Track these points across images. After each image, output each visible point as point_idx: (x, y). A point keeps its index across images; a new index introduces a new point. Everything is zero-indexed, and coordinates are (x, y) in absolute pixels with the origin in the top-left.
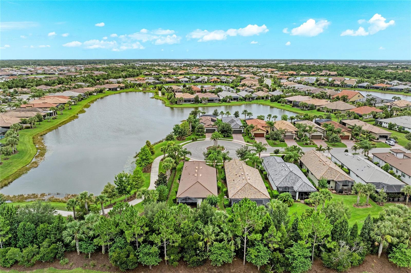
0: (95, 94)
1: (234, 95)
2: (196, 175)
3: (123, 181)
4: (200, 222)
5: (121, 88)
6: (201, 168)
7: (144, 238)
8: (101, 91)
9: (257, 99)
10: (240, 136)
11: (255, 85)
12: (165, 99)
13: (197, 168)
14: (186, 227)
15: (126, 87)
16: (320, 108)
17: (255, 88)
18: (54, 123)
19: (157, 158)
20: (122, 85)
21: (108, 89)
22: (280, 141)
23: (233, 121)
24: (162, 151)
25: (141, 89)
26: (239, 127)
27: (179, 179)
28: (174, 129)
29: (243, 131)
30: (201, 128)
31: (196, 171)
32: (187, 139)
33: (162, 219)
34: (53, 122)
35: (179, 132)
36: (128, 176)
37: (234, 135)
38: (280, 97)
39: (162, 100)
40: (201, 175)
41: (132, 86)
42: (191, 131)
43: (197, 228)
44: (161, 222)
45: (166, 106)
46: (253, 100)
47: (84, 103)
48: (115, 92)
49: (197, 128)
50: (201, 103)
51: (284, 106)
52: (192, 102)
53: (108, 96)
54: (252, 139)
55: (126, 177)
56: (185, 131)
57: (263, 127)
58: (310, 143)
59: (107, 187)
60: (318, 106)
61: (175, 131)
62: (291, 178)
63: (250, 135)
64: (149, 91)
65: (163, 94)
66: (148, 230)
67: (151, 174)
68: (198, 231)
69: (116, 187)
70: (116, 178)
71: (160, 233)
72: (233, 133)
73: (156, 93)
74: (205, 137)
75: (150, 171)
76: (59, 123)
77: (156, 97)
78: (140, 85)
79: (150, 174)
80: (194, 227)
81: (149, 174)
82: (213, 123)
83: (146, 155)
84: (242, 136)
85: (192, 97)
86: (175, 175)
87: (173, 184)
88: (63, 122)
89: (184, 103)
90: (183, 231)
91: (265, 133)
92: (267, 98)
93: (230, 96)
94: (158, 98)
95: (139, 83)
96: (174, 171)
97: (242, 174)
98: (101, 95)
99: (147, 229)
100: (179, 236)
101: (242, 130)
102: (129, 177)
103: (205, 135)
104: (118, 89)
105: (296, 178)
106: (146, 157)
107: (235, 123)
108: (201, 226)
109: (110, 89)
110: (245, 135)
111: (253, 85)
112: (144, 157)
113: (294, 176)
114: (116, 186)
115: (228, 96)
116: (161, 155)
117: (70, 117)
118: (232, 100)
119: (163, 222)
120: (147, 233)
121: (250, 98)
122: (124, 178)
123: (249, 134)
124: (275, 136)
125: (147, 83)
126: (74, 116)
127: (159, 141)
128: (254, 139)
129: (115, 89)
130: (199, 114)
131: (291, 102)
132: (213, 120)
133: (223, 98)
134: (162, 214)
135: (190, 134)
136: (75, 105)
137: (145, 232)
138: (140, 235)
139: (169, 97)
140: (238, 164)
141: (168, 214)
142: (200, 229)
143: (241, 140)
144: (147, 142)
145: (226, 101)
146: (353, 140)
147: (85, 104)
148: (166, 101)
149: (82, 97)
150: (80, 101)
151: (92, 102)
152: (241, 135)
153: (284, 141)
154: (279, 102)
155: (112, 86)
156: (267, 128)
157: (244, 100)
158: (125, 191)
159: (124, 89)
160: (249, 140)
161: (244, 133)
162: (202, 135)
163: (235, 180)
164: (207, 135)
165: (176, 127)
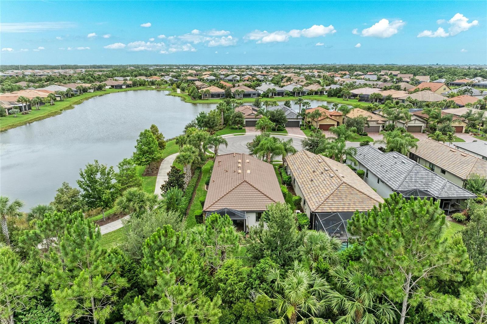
0: (92, 91)
1: (278, 89)
2: (240, 171)
3: (96, 182)
4: (271, 262)
5: (128, 86)
6: (248, 161)
7: (115, 308)
8: (100, 88)
9: (308, 94)
10: (298, 130)
11: (302, 81)
12: (186, 96)
13: (240, 161)
14: (232, 279)
15: (134, 84)
16: (399, 101)
17: (303, 84)
18: (22, 119)
19: (170, 156)
20: (129, 82)
21: (110, 87)
22: (360, 135)
23: (284, 110)
24: (177, 143)
25: (154, 87)
26: (295, 117)
27: (207, 184)
28: (197, 119)
29: (301, 123)
30: (238, 117)
31: (240, 165)
33: (164, 255)
34: (21, 117)
35: (205, 122)
36: (107, 171)
37: (287, 129)
38: (340, 90)
39: (181, 97)
40: (249, 171)
41: (142, 84)
42: (224, 124)
43: (262, 280)
44: (161, 263)
45: (186, 102)
46: (304, 95)
47: (74, 99)
48: (120, 90)
49: (233, 117)
50: (234, 98)
51: (348, 100)
52: (222, 97)
53: (109, 93)
54: (317, 132)
55: (103, 173)
56: (214, 120)
57: (331, 116)
59: (61, 191)
60: (395, 98)
61: (199, 122)
62: (419, 175)
63: (312, 127)
64: (165, 89)
65: (183, 90)
66: (127, 285)
67: (158, 177)
68: (264, 285)
69: (83, 192)
70: (82, 175)
71: (156, 297)
72: (286, 126)
73: (173, 89)
74: (244, 131)
75: (157, 173)
76: (30, 119)
77: (174, 94)
78: (153, 83)
79: (156, 178)
80: (254, 276)
81: (154, 177)
82: (256, 113)
83: (150, 144)
84: (301, 129)
85: (222, 91)
86: (199, 179)
87: (197, 192)
88: (38, 118)
89: (211, 98)
90: (225, 290)
91: (336, 124)
92: (322, 93)
93: (274, 89)
94: (176, 95)
95: (151, 80)
96: (197, 173)
97: (327, 169)
98: (99, 93)
99: (122, 282)
100: (215, 305)
101: (300, 120)
102: (108, 174)
103: (245, 129)
104: (124, 87)
106: (150, 148)
107: (288, 112)
108: (274, 273)
109: (113, 86)
110: (306, 129)
111: (300, 81)
112: (145, 148)
113: (423, 172)
114: (82, 190)
115: (271, 89)
116: (176, 152)
117: (50, 113)
118: (275, 95)
119: (167, 262)
120: (123, 292)
121: (299, 93)
122: (99, 174)
123: (310, 126)
124: (355, 125)
125: (162, 80)
126: (56, 112)
128: (320, 131)
129: (120, 87)
130: (234, 105)
131: (355, 96)
132: (253, 110)
133: (264, 92)
134: (163, 239)
135: (222, 128)
136: (61, 101)
137: (117, 291)
138: (103, 302)
139: (190, 91)
140: (312, 157)
141: (181, 239)
142: (273, 282)
143: (301, 134)
144: (153, 127)
145: (268, 97)
146: (469, 133)
147: (76, 101)
148: (187, 98)
149: (72, 93)
150: (70, 97)
151: (87, 99)
152: (299, 128)
153: (366, 135)
154: (339, 97)
155: (115, 83)
156: (338, 117)
157: (291, 96)
158: (101, 202)
159: (131, 87)
160: (313, 134)
161: (303, 125)
162: (240, 129)
163: (314, 180)
164: (247, 128)
165: (201, 117)
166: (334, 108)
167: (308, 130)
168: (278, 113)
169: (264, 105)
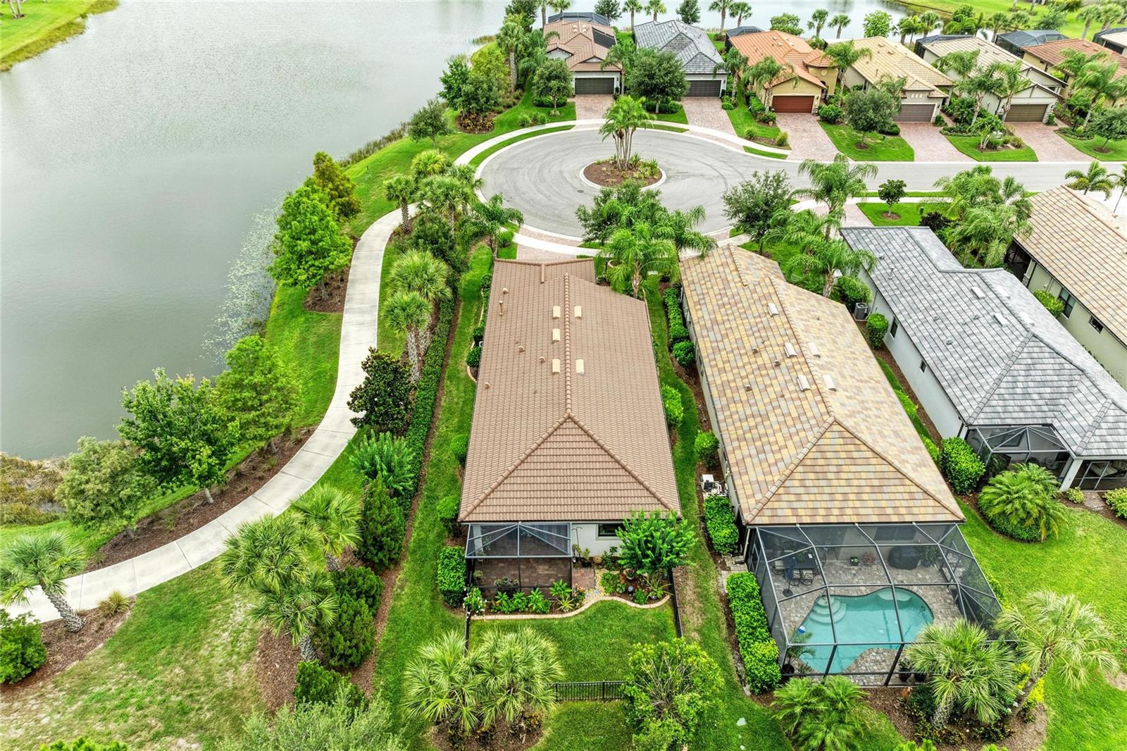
2: (557, 365)
6: (578, 309)
10: (713, 108)
13: (557, 311)
19: (376, 227)
22: (882, 132)
23: (681, 42)
24: (390, 196)
26: (709, 70)
28: (445, 81)
29: (723, 87)
30: (557, 77)
31: (557, 334)
32: (501, 123)
35: (467, 94)
37: (686, 105)
40: (580, 365)
42: (517, 89)
49: (541, 77)
54: (765, 121)
56: (490, 89)
57: (807, 67)
58: (1006, 142)
61: (450, 88)
62: (1037, 375)
63: (753, 101)
67: (347, 317)
72: (686, 95)
74: (571, 115)
75: (342, 301)
79: (339, 320)
81: (333, 315)
82: (603, 52)
83: (313, 232)
84: (723, 107)
87: (446, 384)
91: (817, 94)
97: (791, 351)
101: (723, 79)
103: (573, 105)
105: (1059, 372)
106: (313, 243)
107: (692, 51)
110: (735, 105)
112: (303, 245)
113: (1049, 364)
116: (389, 212)
117: (53, 26)
123: (748, 98)
124: (871, 114)
127: (387, 134)
128: (773, 120)
130: (543, 11)
132: (601, 39)
135: (509, 101)
140: (748, 278)
143: (722, 128)
144: (319, 161)
152: (717, 104)
153: (896, 134)
156: (824, 73)
160: (755, 128)
161: (730, 94)
162: (561, 105)
163: (755, 390)
164: (579, 102)
165: (454, 74)
166: (816, 24)
167: (742, 111)
168: (665, 65)
169: (625, 10)
